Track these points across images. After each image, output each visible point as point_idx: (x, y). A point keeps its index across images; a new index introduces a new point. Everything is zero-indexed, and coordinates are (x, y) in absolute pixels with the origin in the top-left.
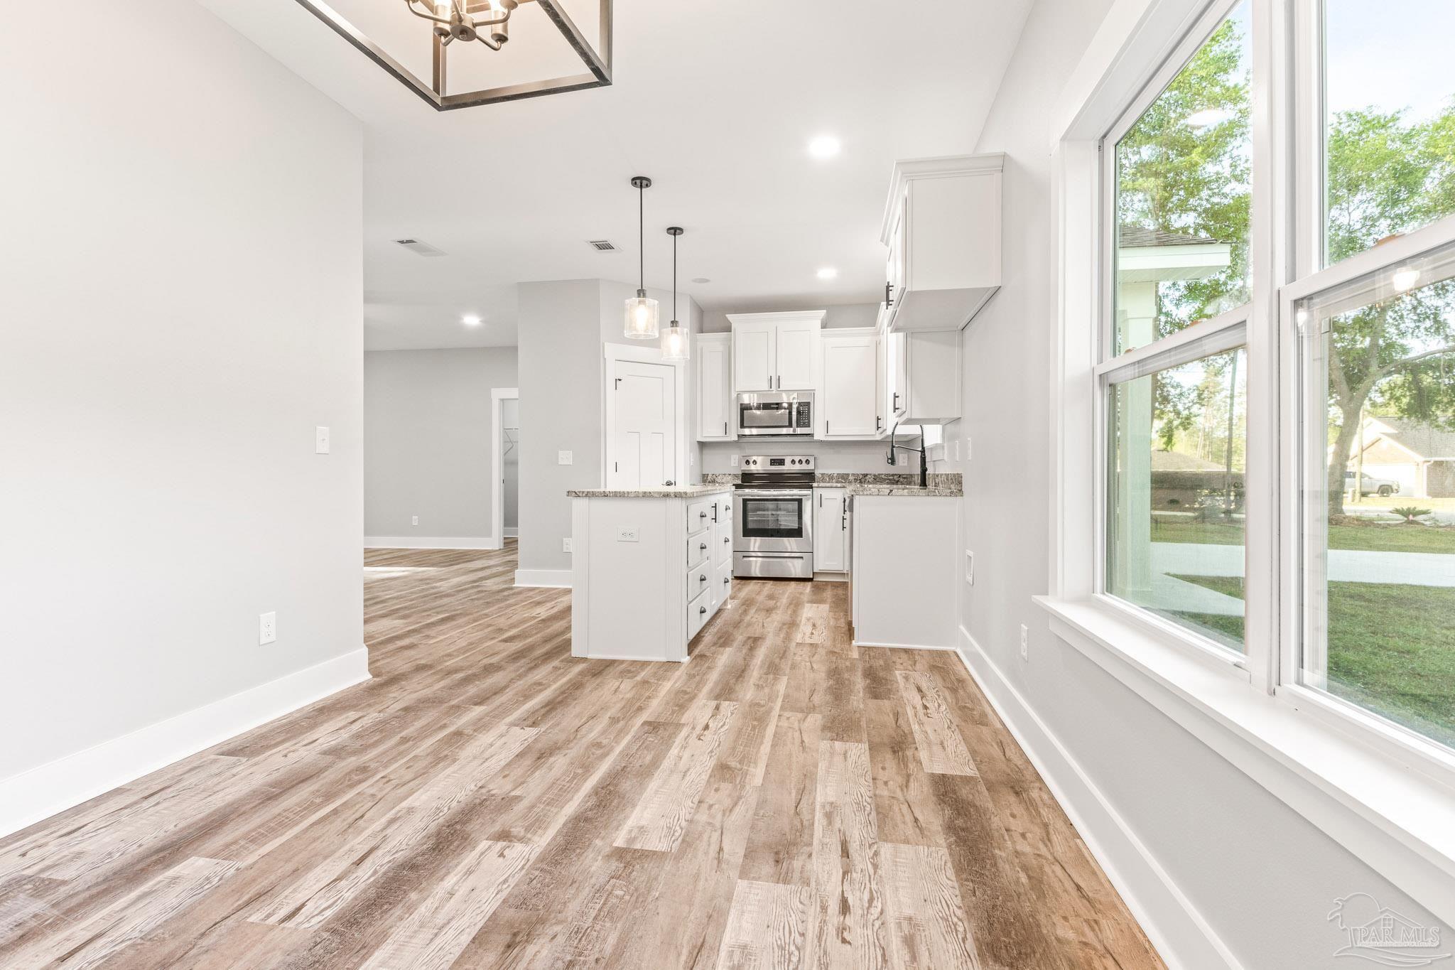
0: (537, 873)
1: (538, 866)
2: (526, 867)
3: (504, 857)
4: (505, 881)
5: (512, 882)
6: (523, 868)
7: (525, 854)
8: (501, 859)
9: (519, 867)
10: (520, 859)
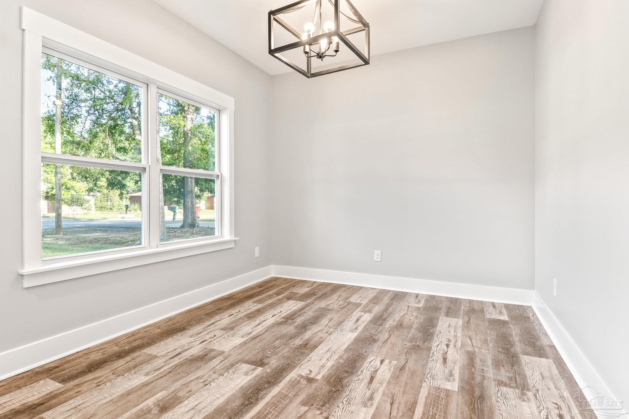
0: (297, 362)
1: (296, 365)
2: (300, 365)
3: (309, 370)
4: (309, 361)
5: (306, 360)
6: (302, 365)
7: (301, 370)
8: (310, 370)
9: (303, 365)
10: (303, 368)
